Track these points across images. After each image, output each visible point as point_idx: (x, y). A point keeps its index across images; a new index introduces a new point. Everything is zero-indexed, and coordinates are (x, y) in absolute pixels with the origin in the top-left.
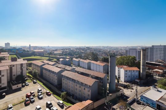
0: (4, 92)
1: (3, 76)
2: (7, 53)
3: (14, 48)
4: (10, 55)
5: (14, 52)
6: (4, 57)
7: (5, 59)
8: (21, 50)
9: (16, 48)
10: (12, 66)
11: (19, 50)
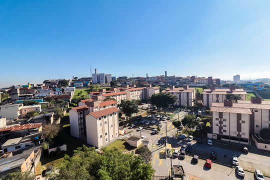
0: (246, 146)
1: (244, 122)
2: (242, 90)
3: (248, 82)
4: (247, 93)
5: (250, 89)
6: (240, 95)
7: (240, 98)
8: (262, 86)
9: (251, 83)
10: (254, 111)
11: (259, 86)
